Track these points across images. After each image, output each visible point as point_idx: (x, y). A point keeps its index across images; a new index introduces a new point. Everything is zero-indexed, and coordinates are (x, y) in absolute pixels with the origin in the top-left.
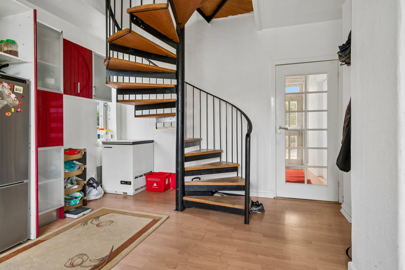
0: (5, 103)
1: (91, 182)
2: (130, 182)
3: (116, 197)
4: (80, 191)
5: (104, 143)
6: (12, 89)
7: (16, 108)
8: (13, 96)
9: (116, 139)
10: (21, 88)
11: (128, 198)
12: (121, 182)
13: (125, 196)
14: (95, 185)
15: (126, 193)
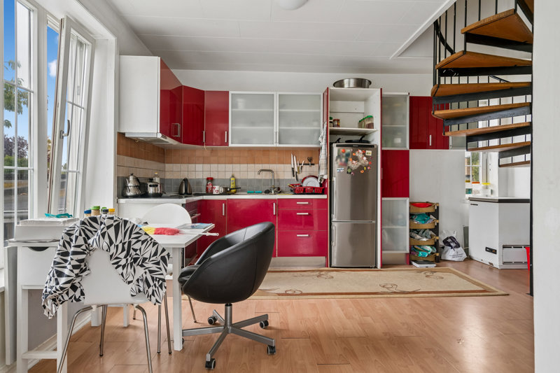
0: (360, 164)
1: (449, 240)
2: (496, 251)
3: (482, 267)
4: (431, 246)
5: (471, 199)
6: (364, 154)
7: (367, 167)
8: (365, 158)
9: (497, 196)
10: (370, 152)
11: (494, 270)
12: (487, 248)
13: (491, 267)
14: (453, 244)
15: (492, 264)
